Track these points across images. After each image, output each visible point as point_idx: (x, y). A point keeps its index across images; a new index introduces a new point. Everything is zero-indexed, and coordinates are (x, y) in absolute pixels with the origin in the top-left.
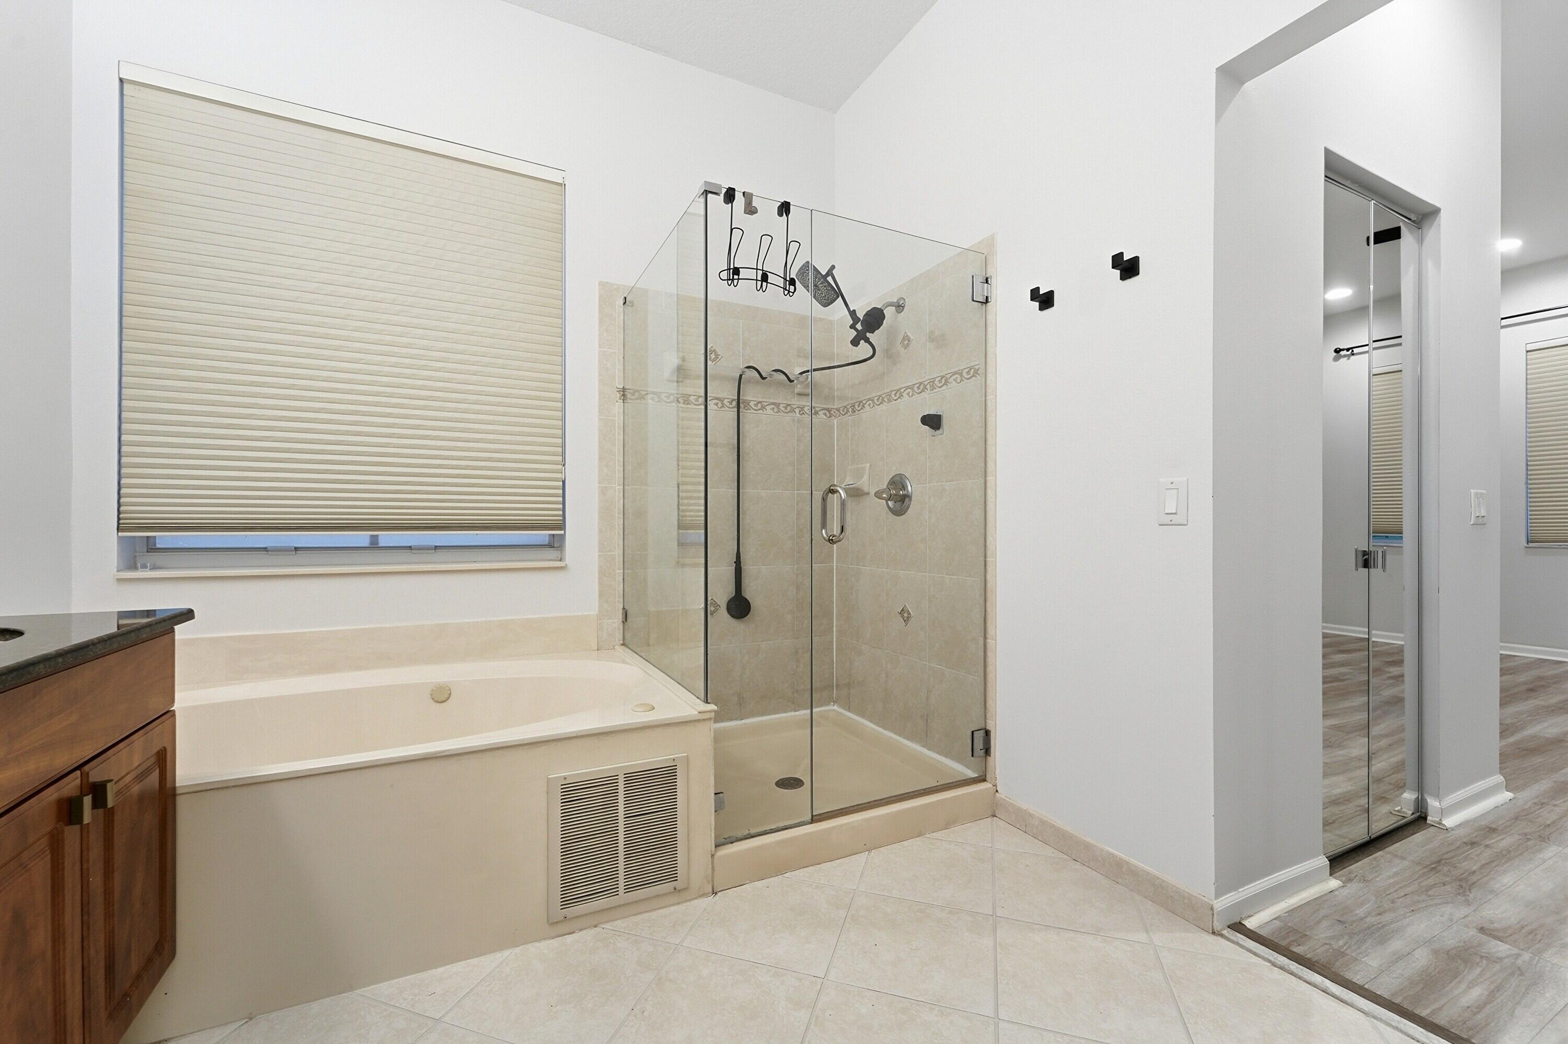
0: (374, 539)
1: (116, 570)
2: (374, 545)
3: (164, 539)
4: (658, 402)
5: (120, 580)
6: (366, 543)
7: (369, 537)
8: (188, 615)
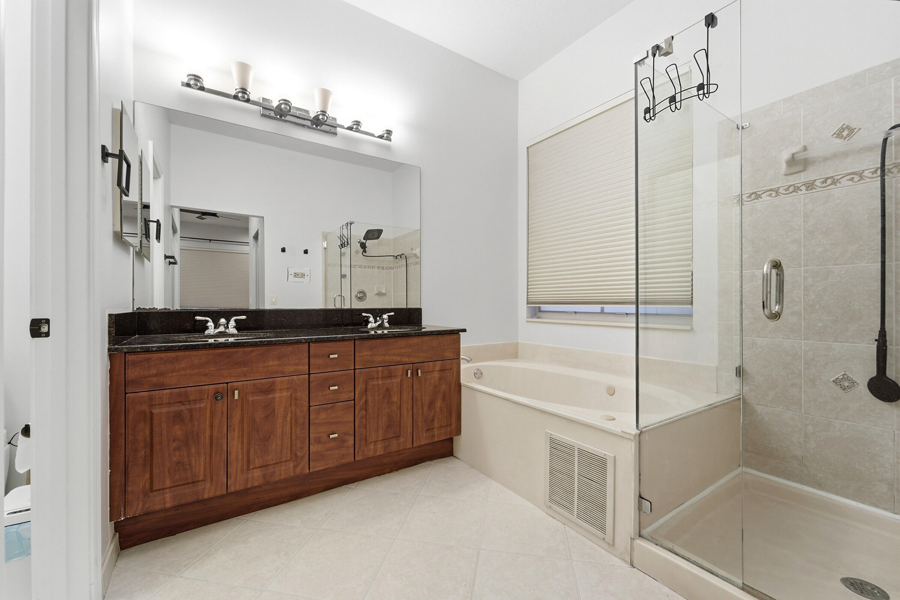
0: (602, 309)
1: (526, 318)
2: (602, 312)
3: (544, 307)
4: (776, 196)
5: (527, 321)
6: (599, 310)
7: (600, 308)
8: (464, 330)
